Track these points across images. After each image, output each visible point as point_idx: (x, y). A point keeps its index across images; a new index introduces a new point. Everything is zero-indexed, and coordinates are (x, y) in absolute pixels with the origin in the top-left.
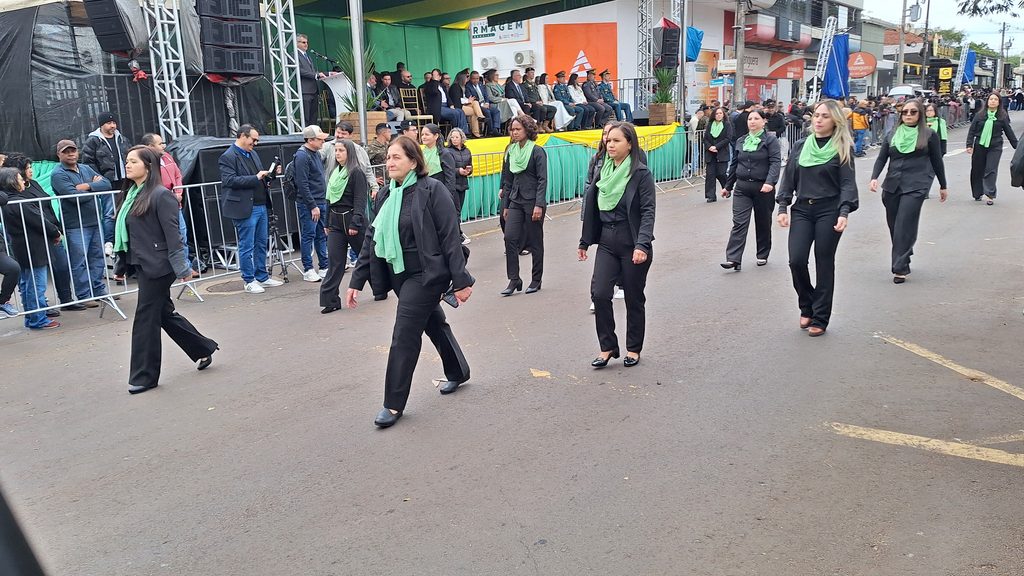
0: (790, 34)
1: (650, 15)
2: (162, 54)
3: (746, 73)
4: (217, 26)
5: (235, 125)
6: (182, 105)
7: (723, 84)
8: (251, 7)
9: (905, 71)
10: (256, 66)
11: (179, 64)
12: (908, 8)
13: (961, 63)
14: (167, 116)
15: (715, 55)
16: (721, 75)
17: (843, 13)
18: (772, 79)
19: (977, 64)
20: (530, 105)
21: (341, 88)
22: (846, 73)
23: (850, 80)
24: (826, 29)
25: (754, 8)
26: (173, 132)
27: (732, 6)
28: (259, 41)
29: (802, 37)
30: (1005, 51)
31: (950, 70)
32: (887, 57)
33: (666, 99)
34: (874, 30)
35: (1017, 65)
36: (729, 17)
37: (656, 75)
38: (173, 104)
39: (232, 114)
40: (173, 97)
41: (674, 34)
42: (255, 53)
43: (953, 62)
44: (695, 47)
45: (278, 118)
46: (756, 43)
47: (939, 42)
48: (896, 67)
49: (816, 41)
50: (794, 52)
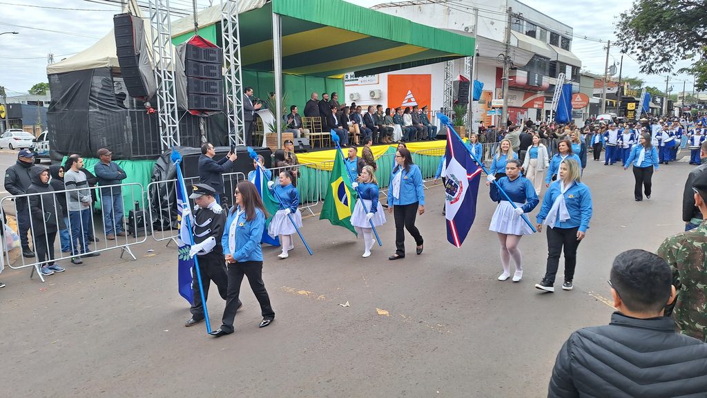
0: (536, 82)
1: (452, 73)
2: (164, 99)
3: (509, 105)
4: (196, 82)
5: (204, 139)
6: (174, 128)
7: (494, 115)
8: (217, 71)
9: (607, 104)
10: (218, 106)
11: (174, 105)
12: (608, 67)
13: (641, 100)
14: (165, 134)
15: (490, 94)
16: (493, 108)
17: (569, 70)
18: (525, 108)
19: (651, 100)
20: (377, 127)
21: (267, 118)
22: (570, 107)
23: (572, 110)
24: (558, 79)
25: (514, 67)
26: (168, 144)
27: (501, 65)
28: (221, 92)
29: (543, 83)
30: (668, 93)
31: (634, 104)
32: (595, 95)
33: (460, 123)
34: (587, 79)
35: (676, 101)
36: (499, 72)
37: (455, 108)
38: (169, 127)
39: (203, 133)
40: (170, 124)
41: (466, 85)
42: (218, 98)
43: (636, 99)
44: (478, 92)
45: (230, 136)
46: (516, 87)
47: (628, 86)
48: (601, 102)
49: (552, 86)
50: (539, 92)
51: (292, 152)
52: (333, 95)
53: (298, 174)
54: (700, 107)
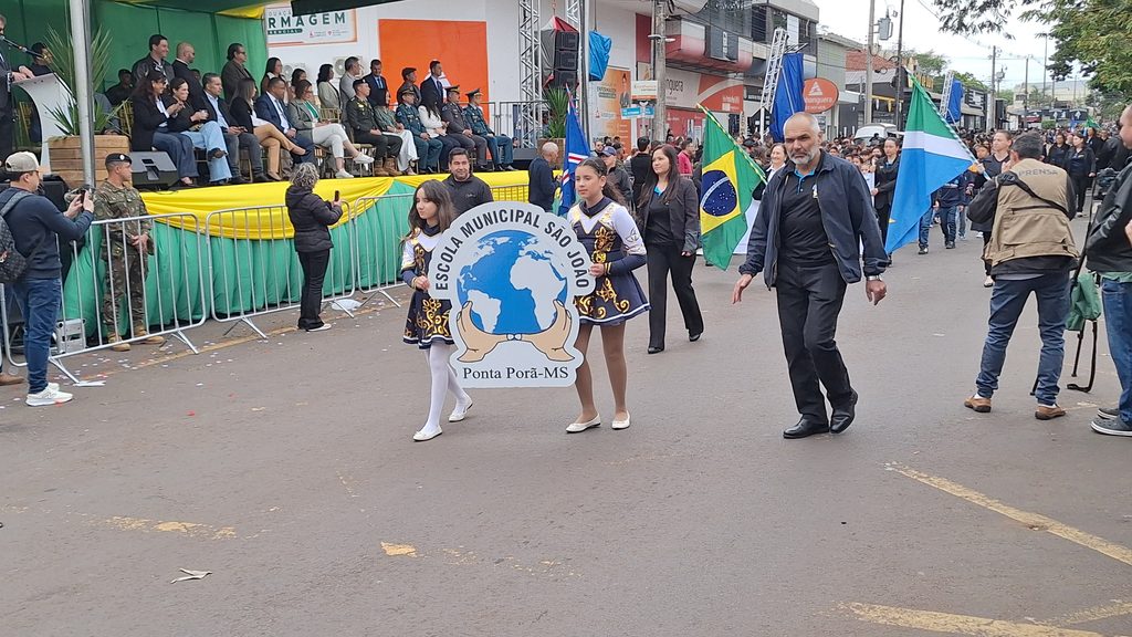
0: (725, 50)
1: (536, 11)
3: (669, 101)
7: (636, 117)
9: (874, 105)
12: (876, 22)
13: (945, 97)
15: (625, 76)
17: (793, 24)
19: (963, 99)
21: (49, 97)
24: (772, 46)
25: (676, 12)
27: (647, 7)
29: (740, 55)
30: (996, 83)
34: (833, 50)
35: (1010, 102)
36: (643, 23)
37: (545, 96)
41: (571, 41)
44: (601, 60)
46: (681, 62)
47: (915, 67)
48: (862, 101)
49: (760, 62)
50: (731, 75)
51: (129, 184)
52: (233, 50)
53: (149, 243)
54: (1060, 114)
